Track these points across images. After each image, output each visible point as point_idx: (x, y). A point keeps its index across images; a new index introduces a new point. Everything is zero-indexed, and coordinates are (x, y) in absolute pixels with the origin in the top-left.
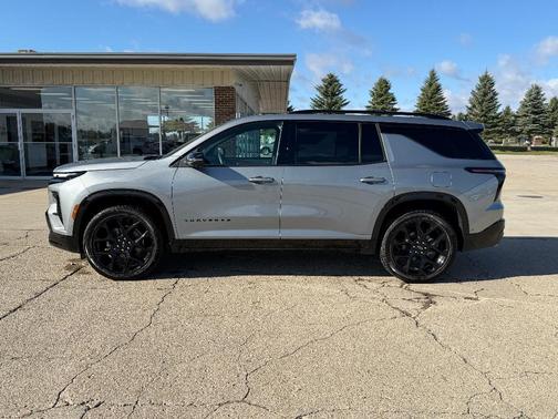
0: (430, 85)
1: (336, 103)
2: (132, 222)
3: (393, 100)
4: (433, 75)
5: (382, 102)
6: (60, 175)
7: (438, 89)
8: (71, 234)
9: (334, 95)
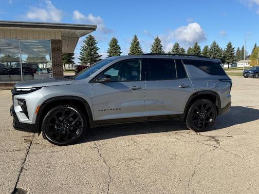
0: (135, 42)
1: (93, 49)
2: (69, 114)
3: (120, 48)
4: (136, 37)
5: (115, 49)
6: (23, 90)
7: (138, 44)
8: (34, 123)
9: (92, 45)
